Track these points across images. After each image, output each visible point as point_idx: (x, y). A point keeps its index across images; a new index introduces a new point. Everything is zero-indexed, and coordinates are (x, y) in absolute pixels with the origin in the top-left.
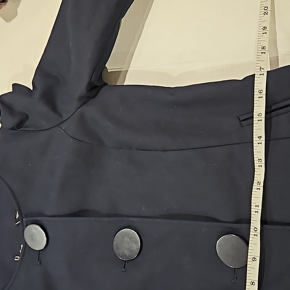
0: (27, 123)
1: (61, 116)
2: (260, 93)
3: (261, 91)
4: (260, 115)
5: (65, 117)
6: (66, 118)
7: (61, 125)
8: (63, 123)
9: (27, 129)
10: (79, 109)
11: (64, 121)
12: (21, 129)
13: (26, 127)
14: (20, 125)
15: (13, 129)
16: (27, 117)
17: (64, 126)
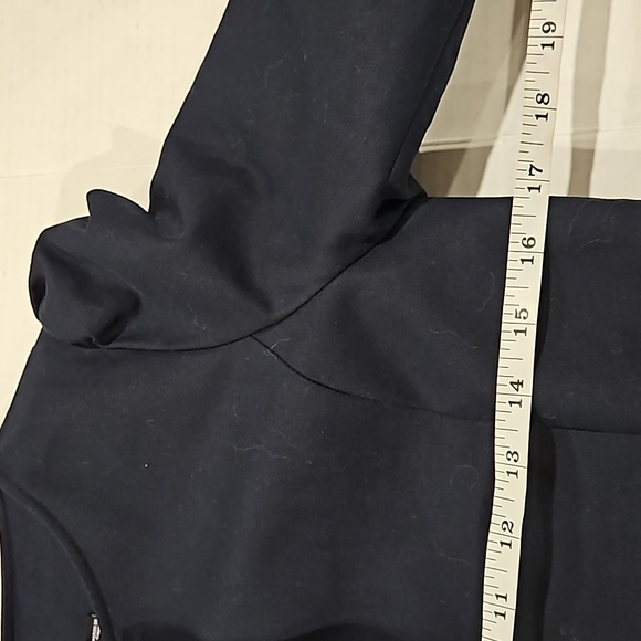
0: (133, 326)
1: (266, 305)
2: (528, 246)
3: (531, 242)
4: (523, 314)
5: (281, 307)
6: (284, 312)
7: (265, 337)
8: (270, 326)
9: (136, 346)
10: (335, 282)
11: (278, 322)
12: (111, 345)
13: (132, 338)
14: (110, 331)
15: (86, 343)
16: (136, 305)
17: (277, 339)
